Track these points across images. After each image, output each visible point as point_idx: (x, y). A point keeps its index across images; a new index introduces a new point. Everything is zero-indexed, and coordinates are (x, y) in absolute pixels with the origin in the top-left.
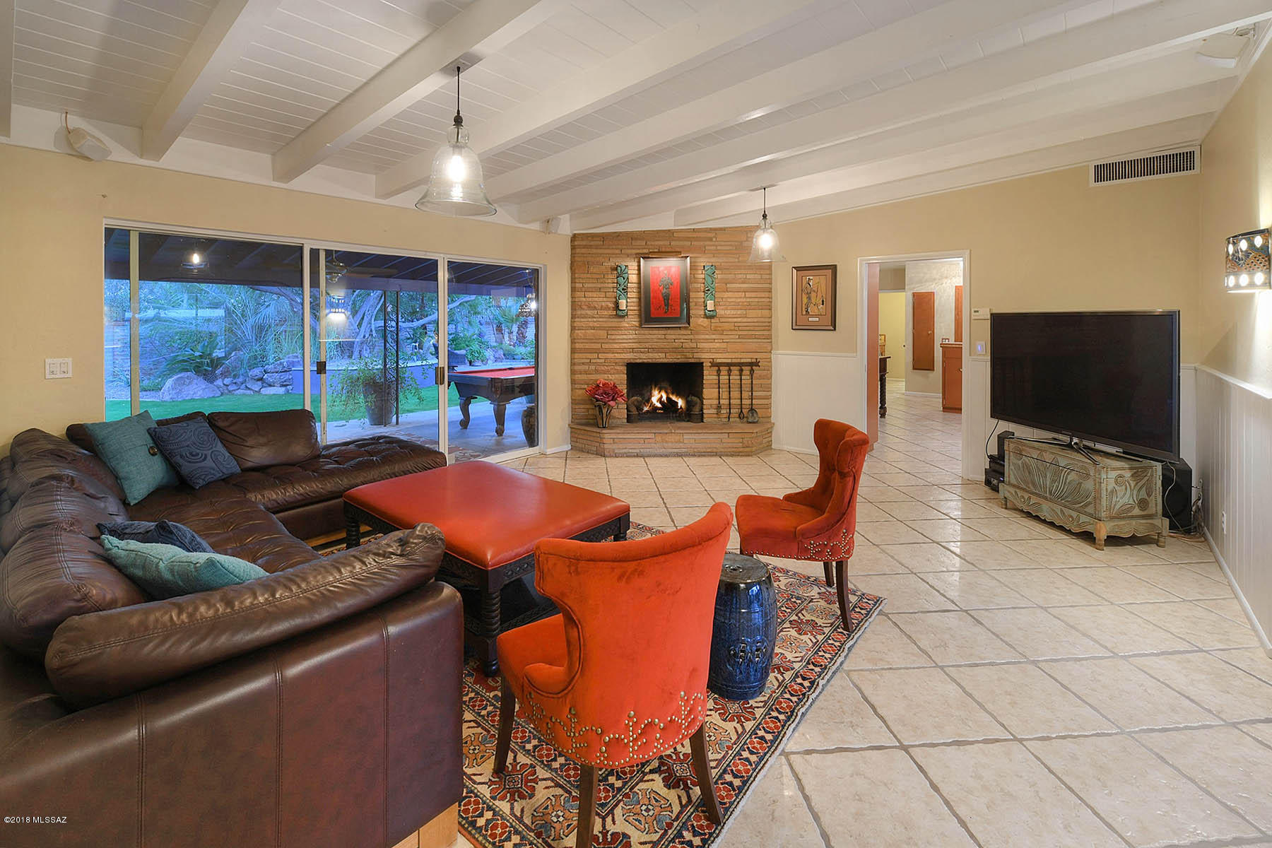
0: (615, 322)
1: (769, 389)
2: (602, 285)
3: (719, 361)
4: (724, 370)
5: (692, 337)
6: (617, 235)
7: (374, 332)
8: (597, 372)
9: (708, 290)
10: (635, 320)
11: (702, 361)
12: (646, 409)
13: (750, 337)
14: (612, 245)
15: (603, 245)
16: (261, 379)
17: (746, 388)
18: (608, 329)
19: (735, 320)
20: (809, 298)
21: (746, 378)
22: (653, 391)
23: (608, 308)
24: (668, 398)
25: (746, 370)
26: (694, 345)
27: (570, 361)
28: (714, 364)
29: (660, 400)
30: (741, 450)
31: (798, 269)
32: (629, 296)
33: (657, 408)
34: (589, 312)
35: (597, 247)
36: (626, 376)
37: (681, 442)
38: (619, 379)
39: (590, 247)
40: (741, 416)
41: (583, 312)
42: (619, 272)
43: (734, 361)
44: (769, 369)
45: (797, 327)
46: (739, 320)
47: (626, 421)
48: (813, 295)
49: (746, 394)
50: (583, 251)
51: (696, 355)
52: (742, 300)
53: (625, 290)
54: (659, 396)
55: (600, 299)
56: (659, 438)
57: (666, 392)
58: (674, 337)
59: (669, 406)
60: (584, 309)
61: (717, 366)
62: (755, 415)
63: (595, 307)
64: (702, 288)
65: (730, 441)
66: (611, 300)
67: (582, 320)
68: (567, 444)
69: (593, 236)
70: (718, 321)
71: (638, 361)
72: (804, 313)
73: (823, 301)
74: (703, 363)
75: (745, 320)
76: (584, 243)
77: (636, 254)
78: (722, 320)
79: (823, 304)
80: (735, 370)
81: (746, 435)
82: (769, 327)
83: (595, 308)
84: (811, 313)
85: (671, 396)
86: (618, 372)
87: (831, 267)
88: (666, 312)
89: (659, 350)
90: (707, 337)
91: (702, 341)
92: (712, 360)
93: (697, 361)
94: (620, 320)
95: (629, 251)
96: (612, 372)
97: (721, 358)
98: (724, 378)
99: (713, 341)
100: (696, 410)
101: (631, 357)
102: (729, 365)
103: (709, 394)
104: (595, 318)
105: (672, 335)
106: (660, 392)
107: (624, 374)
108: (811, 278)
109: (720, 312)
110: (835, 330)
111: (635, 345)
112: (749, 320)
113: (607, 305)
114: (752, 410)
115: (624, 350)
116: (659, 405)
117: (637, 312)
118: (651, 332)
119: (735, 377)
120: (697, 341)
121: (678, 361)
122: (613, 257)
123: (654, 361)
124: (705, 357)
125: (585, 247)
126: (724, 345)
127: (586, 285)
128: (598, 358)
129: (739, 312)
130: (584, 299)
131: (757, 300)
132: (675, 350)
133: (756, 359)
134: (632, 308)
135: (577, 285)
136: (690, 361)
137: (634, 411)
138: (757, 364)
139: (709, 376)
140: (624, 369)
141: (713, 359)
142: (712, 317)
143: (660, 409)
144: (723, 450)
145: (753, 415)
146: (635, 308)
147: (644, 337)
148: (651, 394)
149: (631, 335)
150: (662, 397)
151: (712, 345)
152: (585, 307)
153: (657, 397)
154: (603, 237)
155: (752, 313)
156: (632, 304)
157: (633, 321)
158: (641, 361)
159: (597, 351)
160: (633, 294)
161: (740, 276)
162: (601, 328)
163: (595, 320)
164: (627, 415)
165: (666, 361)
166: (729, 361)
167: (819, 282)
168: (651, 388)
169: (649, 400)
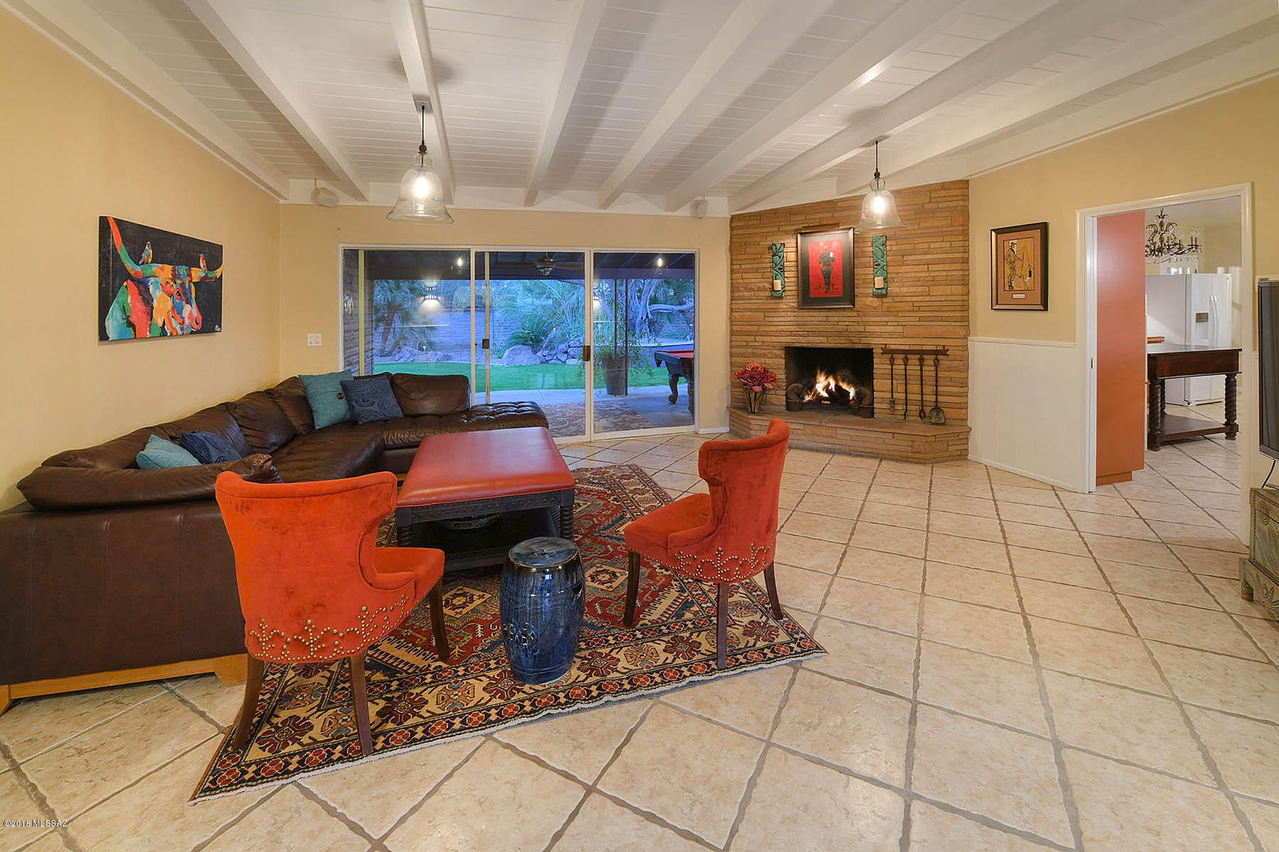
0: (771, 304)
1: (964, 383)
2: (760, 266)
3: (892, 347)
4: (899, 360)
5: (857, 319)
6: (774, 212)
7: (649, 314)
8: (754, 355)
9: (878, 265)
10: (793, 301)
11: (871, 347)
12: (807, 398)
13: (934, 319)
14: (769, 223)
15: (760, 224)
16: (566, 352)
17: (929, 381)
18: (764, 311)
19: (914, 299)
20: (1013, 269)
21: (929, 370)
22: (818, 376)
23: (764, 289)
24: (837, 386)
25: (929, 360)
26: (861, 329)
27: (729, 344)
28: (886, 351)
29: (827, 388)
30: (910, 455)
31: (999, 231)
32: (786, 275)
33: (823, 398)
34: (746, 294)
35: (754, 227)
36: (784, 360)
37: (832, 437)
38: (777, 365)
39: (747, 227)
40: (922, 414)
41: (741, 294)
42: (775, 251)
43: (912, 348)
44: (965, 359)
45: (997, 307)
46: (920, 298)
47: (784, 408)
48: (1018, 264)
49: (929, 389)
50: (741, 232)
51: (864, 340)
52: (924, 274)
53: (782, 269)
54: (826, 383)
55: (755, 280)
56: (808, 429)
57: (835, 379)
58: (836, 319)
59: (838, 397)
60: (740, 291)
61: (890, 353)
62: (941, 415)
63: (752, 288)
64: (872, 263)
65: (893, 442)
66: (767, 280)
67: (740, 302)
68: (726, 426)
69: (751, 216)
70: (891, 301)
71: (797, 345)
72: (1007, 288)
73: (1030, 272)
74: (873, 349)
75: (928, 298)
76: (742, 224)
77: (796, 230)
78: (897, 299)
79: (1030, 276)
80: (914, 360)
81: (916, 438)
82: (965, 307)
83: (752, 290)
84: (1015, 288)
85: (841, 384)
86: (776, 356)
87: (1040, 226)
88: (826, 292)
89: (820, 334)
90: (878, 319)
91: (871, 324)
92: (884, 346)
93: (865, 346)
94: (777, 301)
95: (787, 228)
96: (770, 355)
97: (895, 344)
98: (899, 368)
99: (885, 323)
100: (866, 402)
101: (788, 340)
102: (906, 352)
103: (881, 385)
104: (752, 299)
105: (835, 317)
106: (827, 378)
107: (781, 358)
108: (1015, 241)
109: (893, 289)
110: (1046, 309)
111: (793, 328)
112: (933, 299)
113: (764, 286)
114: (937, 408)
115: (781, 333)
116: (825, 394)
117: (795, 293)
118: (811, 314)
119: (914, 368)
120: (865, 324)
121: (842, 346)
122: (769, 236)
123: (814, 345)
124: (876, 342)
125: (742, 227)
126: (900, 329)
127: (743, 267)
128: (755, 341)
129: (920, 289)
130: (741, 281)
131: (944, 274)
132: (839, 334)
133: (944, 346)
134: (790, 288)
135: (735, 267)
136: (857, 346)
137: (794, 398)
138: (944, 352)
139: (880, 365)
140: (782, 353)
141: (886, 345)
142: (885, 296)
143: (826, 399)
144: (886, 452)
145: (938, 415)
146: (794, 288)
147: (802, 319)
148: (815, 380)
149: (791, 317)
150: (829, 384)
151: (885, 329)
152: (743, 289)
153: (823, 384)
154: (760, 215)
155: (937, 290)
156: (790, 284)
157: (791, 301)
158: (799, 345)
159: (756, 334)
160: (791, 274)
161: (921, 246)
162: (757, 310)
163: (752, 301)
164: (786, 401)
165: (828, 345)
166: (907, 348)
167: (1026, 247)
168: (816, 373)
169: (811, 387)
